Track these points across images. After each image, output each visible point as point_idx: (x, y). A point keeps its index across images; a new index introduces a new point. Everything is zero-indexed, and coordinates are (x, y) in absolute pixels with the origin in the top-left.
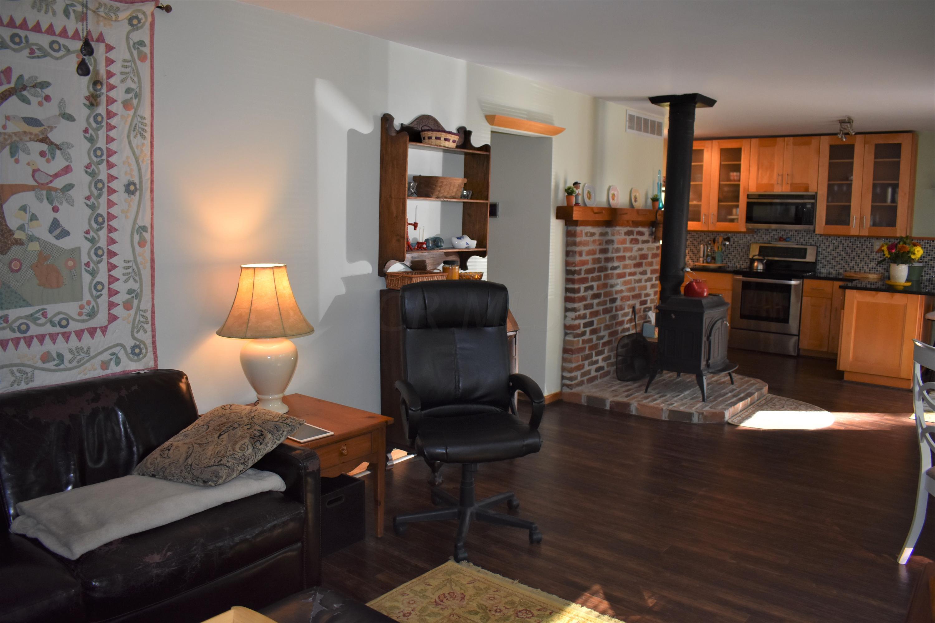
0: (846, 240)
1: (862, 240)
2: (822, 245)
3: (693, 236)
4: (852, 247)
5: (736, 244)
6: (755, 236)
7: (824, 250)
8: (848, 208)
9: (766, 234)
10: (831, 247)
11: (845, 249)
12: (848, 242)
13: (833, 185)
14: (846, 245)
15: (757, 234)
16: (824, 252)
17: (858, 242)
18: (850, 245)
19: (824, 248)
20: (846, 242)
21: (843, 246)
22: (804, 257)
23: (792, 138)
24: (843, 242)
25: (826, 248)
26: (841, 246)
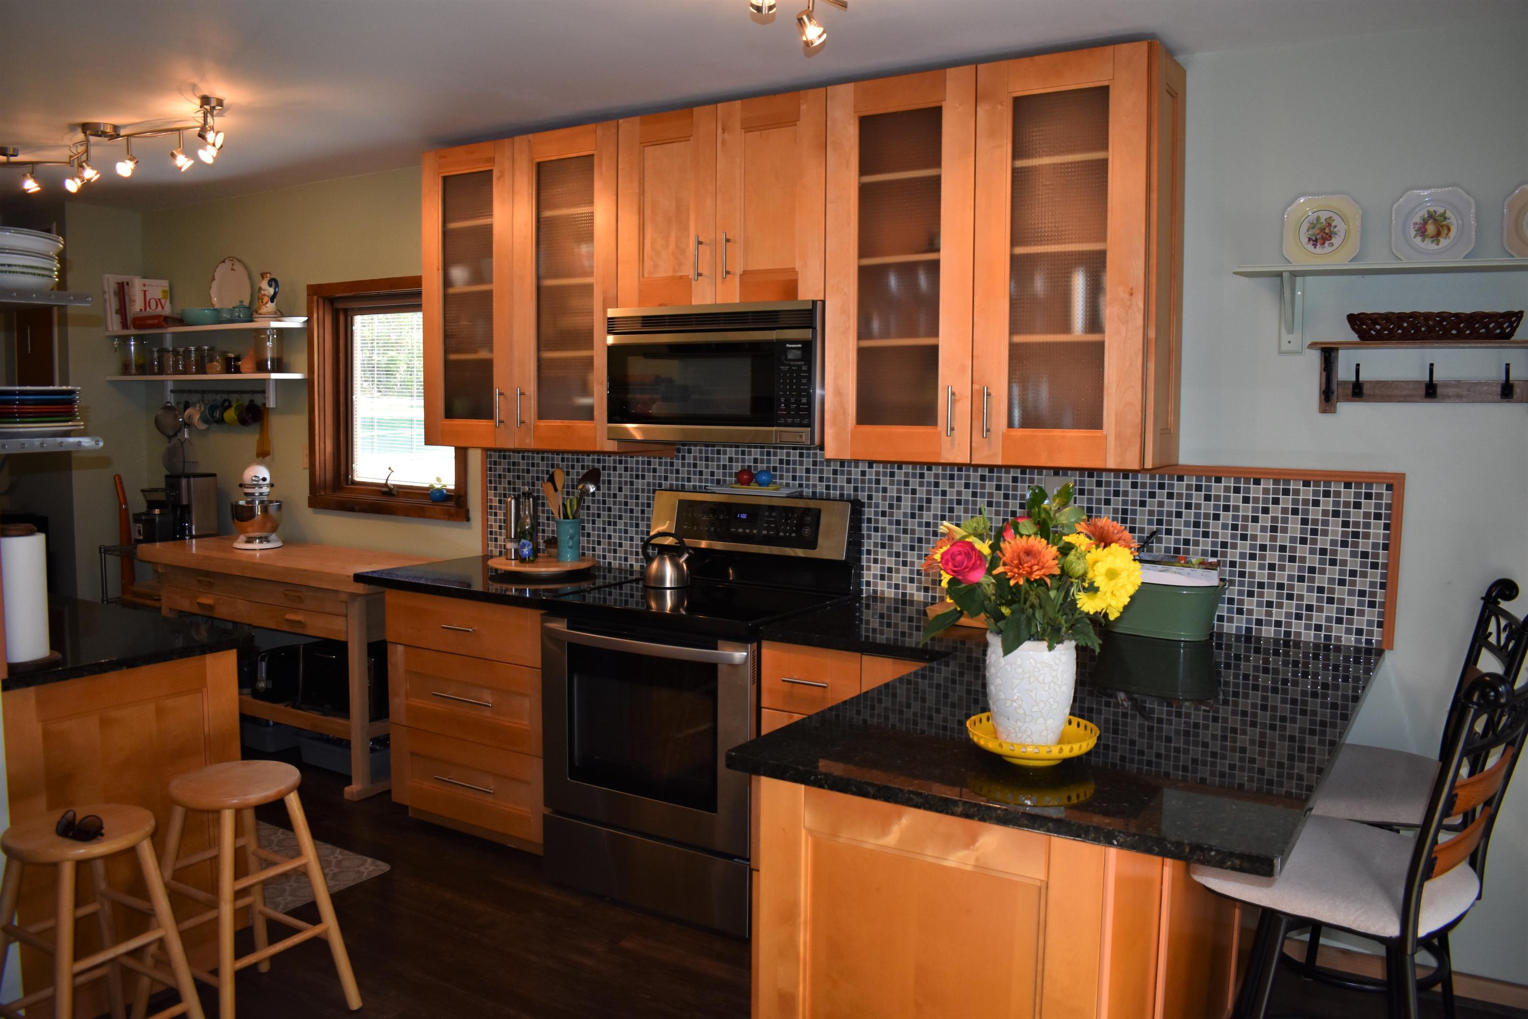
0: (952, 477)
1: (1006, 479)
2: (878, 497)
3: (514, 464)
4: (975, 503)
5: (626, 490)
6: (678, 463)
7: (884, 514)
8: (931, 355)
9: (707, 459)
10: (906, 504)
11: (951, 510)
12: (959, 484)
13: (882, 270)
14: (952, 496)
15: (683, 458)
16: (883, 522)
17: (990, 486)
18: (967, 495)
19: (884, 506)
20: (952, 486)
21: (943, 502)
22: (813, 545)
23: (738, 104)
24: (944, 484)
25: (891, 506)
26: (937, 500)
